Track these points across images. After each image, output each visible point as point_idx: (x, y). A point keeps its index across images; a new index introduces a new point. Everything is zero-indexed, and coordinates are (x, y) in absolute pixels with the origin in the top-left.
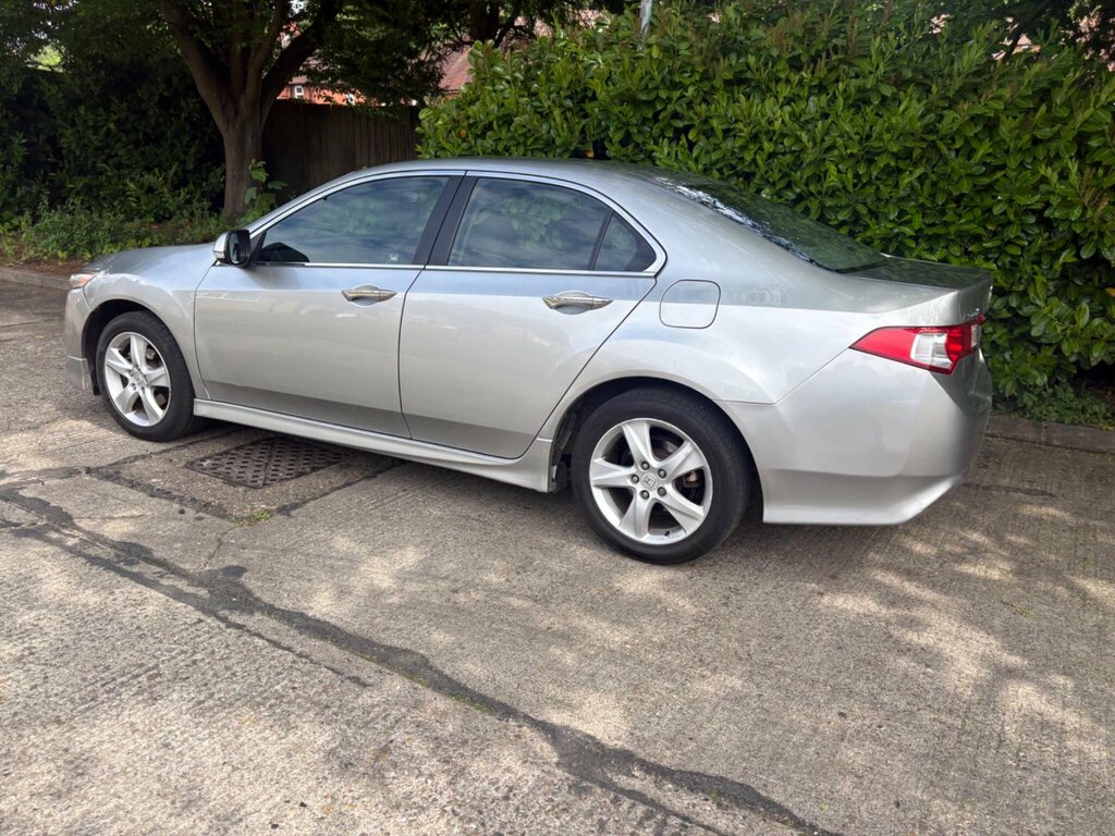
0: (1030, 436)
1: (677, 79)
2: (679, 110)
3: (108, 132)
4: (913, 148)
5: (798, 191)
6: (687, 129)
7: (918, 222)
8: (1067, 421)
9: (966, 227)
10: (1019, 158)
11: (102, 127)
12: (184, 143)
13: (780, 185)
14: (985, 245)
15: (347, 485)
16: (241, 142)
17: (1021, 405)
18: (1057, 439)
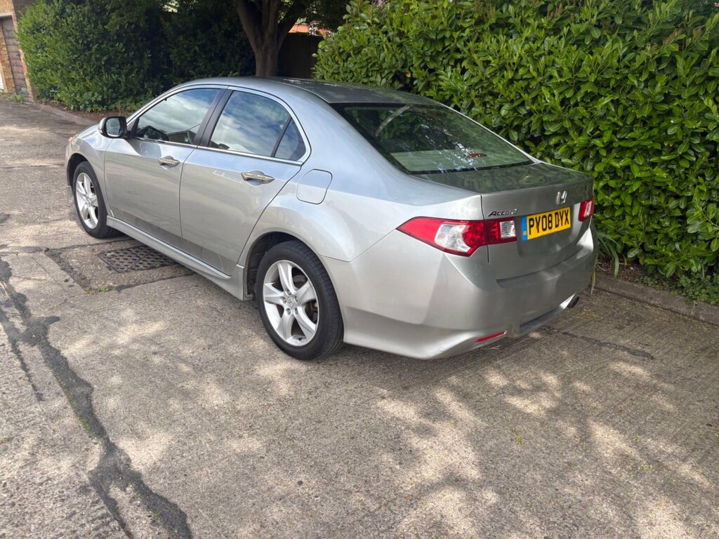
0: (683, 310)
1: (460, 23)
2: (459, 46)
3: (195, 51)
4: (610, 79)
5: (528, 108)
6: (461, 60)
7: (607, 137)
8: (713, 302)
9: (645, 143)
10: (693, 90)
11: (192, 48)
12: (236, 60)
13: (516, 104)
14: (662, 158)
15: (172, 278)
16: (265, 60)
17: (679, 285)
18: (704, 316)
